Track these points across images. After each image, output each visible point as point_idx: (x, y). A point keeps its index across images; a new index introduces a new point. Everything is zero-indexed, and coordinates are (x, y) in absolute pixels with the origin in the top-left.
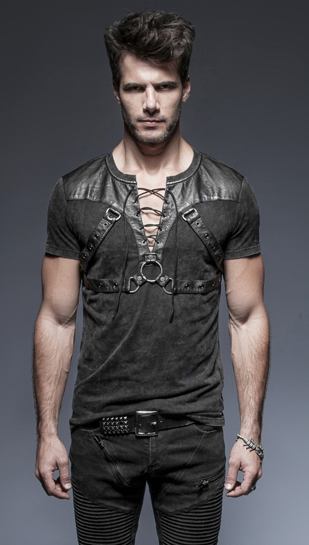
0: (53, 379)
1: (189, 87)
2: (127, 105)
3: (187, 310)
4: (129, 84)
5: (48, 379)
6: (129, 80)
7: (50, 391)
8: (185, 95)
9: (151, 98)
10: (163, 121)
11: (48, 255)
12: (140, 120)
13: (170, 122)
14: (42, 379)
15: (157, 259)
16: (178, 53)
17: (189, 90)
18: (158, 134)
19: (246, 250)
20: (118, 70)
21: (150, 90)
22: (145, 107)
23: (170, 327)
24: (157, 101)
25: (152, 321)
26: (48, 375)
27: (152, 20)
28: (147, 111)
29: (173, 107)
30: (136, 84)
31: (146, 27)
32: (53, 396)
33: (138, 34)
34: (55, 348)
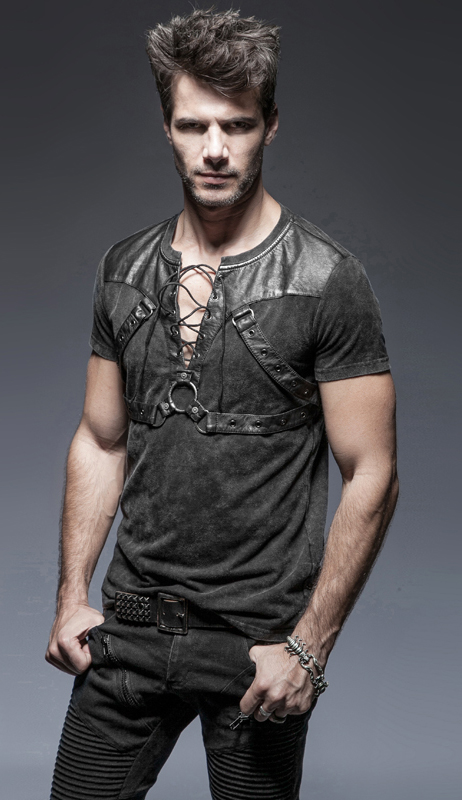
0: (86, 524)
1: (277, 123)
2: (180, 149)
3: (231, 456)
4: (183, 120)
5: (81, 524)
6: (183, 112)
7: (82, 543)
8: (270, 134)
9: (215, 143)
10: (234, 175)
11: (94, 353)
12: (198, 173)
13: (243, 177)
14: (71, 523)
15: (193, 379)
16: (257, 80)
17: (275, 128)
18: (226, 195)
19: (348, 368)
20: (168, 98)
21: (215, 130)
22: (206, 155)
23: (203, 482)
24: (225, 145)
25: (178, 470)
26: (79, 519)
27: (222, 26)
28: (208, 161)
29: (250, 155)
30: (193, 120)
31: (212, 36)
32: (86, 549)
33: (198, 47)
34: (93, 481)
